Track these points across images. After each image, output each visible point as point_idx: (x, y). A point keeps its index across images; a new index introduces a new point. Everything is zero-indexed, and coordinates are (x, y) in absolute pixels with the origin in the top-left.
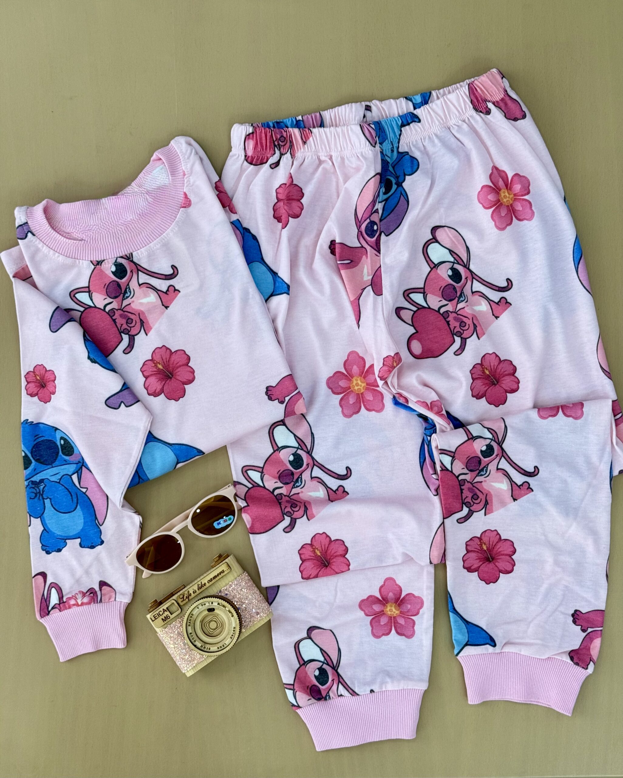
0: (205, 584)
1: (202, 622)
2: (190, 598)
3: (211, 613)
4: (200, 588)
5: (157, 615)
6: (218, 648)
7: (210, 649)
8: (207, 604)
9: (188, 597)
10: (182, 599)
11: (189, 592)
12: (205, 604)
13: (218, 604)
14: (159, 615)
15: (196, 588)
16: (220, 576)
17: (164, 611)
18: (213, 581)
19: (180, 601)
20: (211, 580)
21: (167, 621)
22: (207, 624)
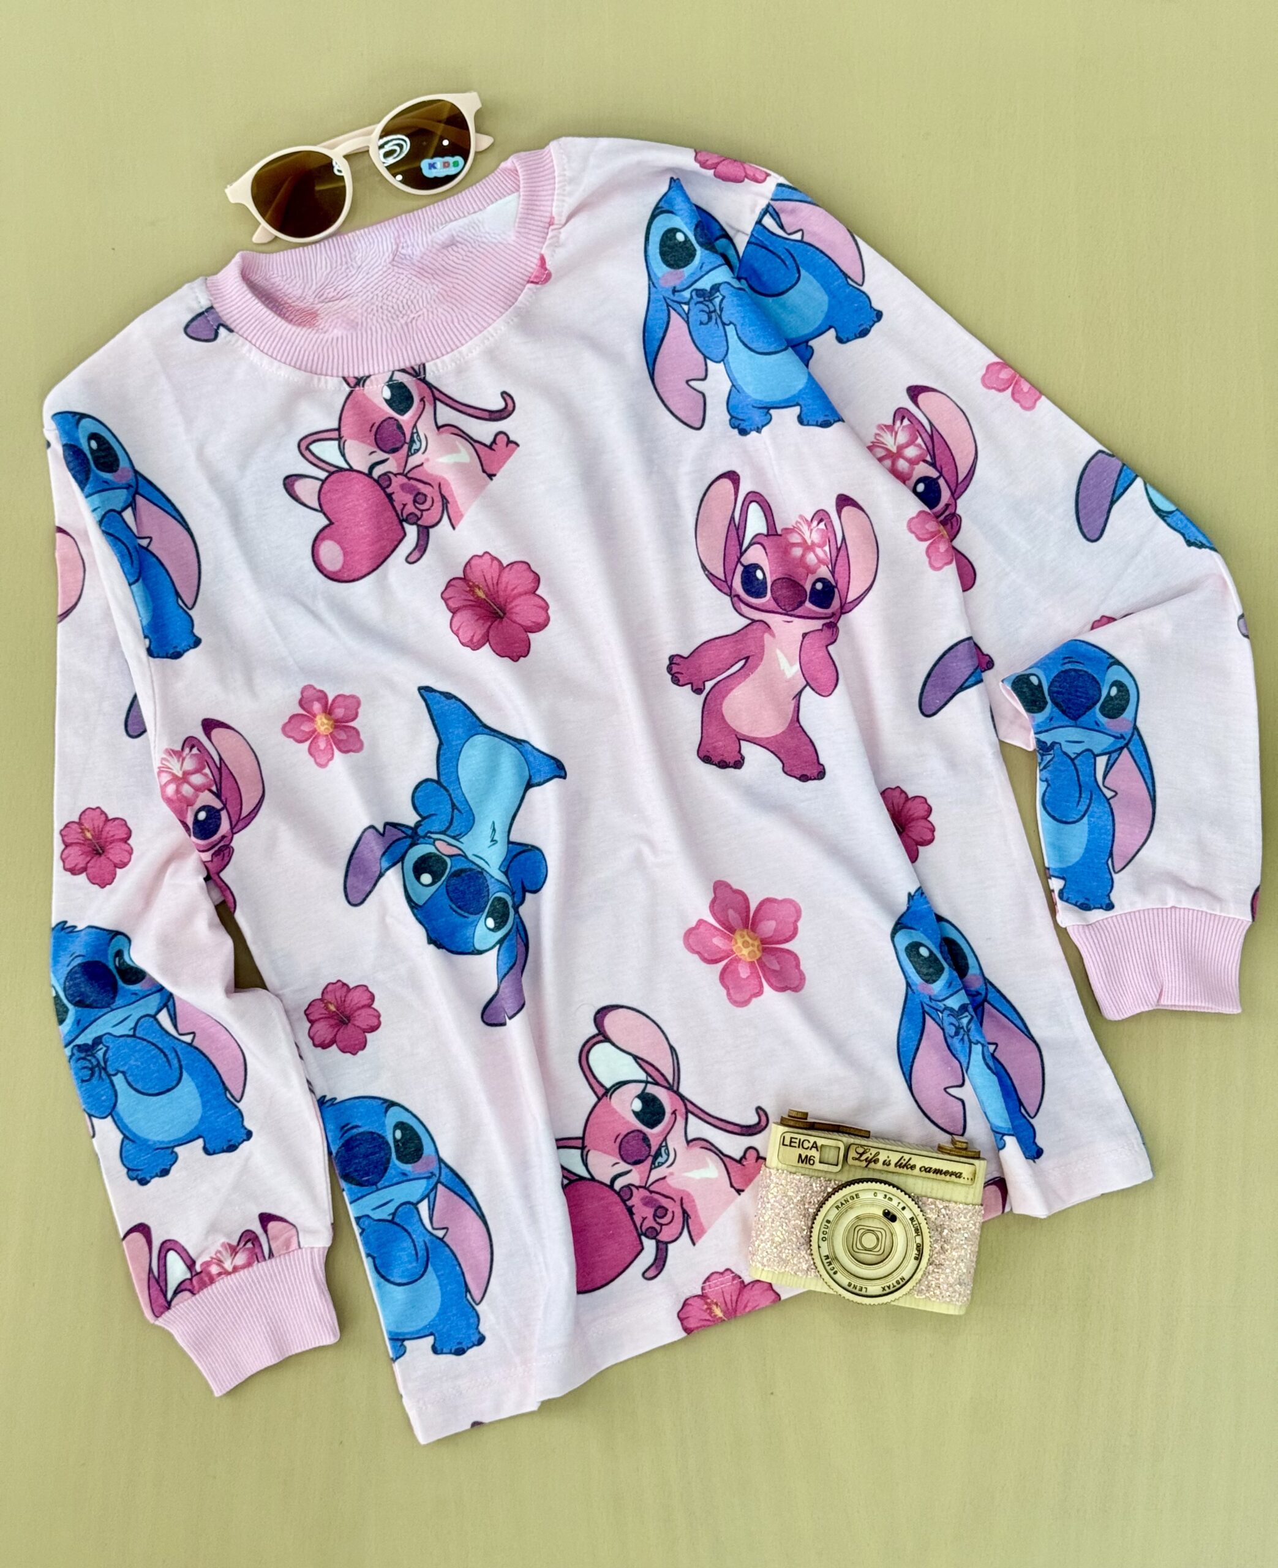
0: (913, 1167)
1: (858, 1218)
2: (872, 1165)
3: (885, 1220)
4: (900, 1166)
5: (797, 1141)
6: (850, 1285)
7: (835, 1273)
8: (895, 1202)
9: (870, 1162)
10: (858, 1156)
11: (878, 1153)
12: (890, 1199)
13: (912, 1219)
14: (801, 1144)
15: (894, 1160)
16: (948, 1178)
17: (815, 1146)
18: (931, 1175)
19: (852, 1154)
20: (928, 1170)
21: (804, 1165)
22: (861, 1231)
